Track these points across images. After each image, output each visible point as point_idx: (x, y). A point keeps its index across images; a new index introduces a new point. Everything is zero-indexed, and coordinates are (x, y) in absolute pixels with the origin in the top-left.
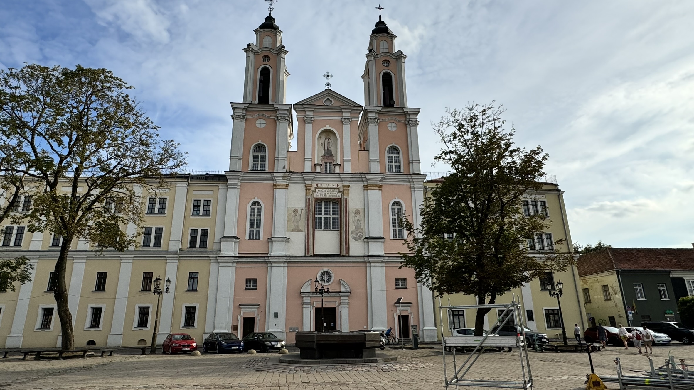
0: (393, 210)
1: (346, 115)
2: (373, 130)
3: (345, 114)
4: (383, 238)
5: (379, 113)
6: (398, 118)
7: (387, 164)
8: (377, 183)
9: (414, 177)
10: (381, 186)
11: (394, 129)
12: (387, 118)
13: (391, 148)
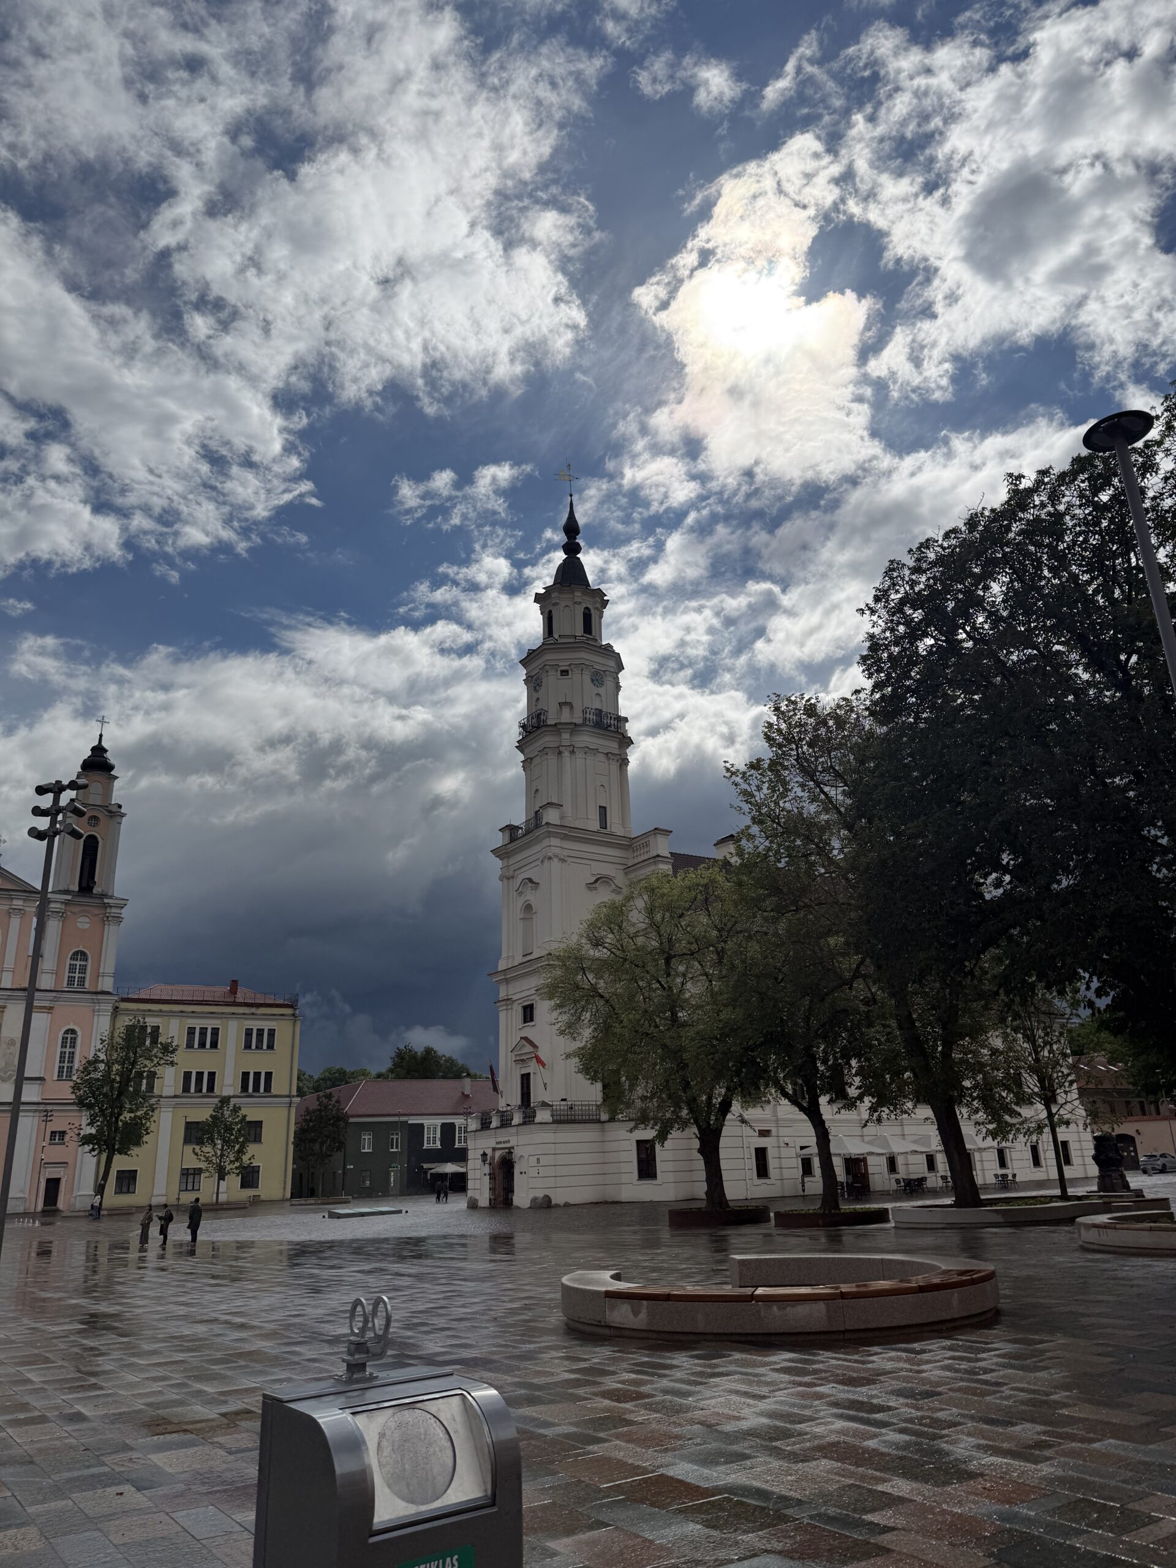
0: (64, 1039)
1: (18, 903)
2: (53, 927)
3: (15, 902)
4: (41, 1079)
5: (67, 903)
6: (96, 911)
7: (67, 974)
8: (47, 1004)
9: (100, 997)
10: (51, 1008)
11: (87, 926)
12: (76, 909)
13: (76, 953)
